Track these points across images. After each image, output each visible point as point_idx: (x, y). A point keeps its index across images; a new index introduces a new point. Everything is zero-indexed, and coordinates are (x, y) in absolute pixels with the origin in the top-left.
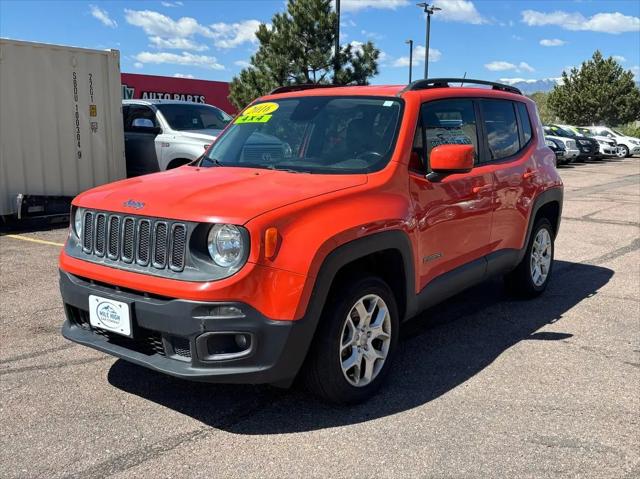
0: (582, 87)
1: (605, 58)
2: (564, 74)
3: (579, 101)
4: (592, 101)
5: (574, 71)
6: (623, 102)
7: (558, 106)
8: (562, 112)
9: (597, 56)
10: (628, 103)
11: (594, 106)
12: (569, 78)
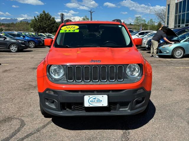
0: (41, 21)
1: (47, 13)
2: (35, 17)
3: (41, 26)
4: (45, 26)
5: (38, 16)
6: (53, 26)
7: (34, 27)
8: (36, 29)
9: (44, 12)
10: (55, 27)
11: (46, 27)
12: (36, 18)
